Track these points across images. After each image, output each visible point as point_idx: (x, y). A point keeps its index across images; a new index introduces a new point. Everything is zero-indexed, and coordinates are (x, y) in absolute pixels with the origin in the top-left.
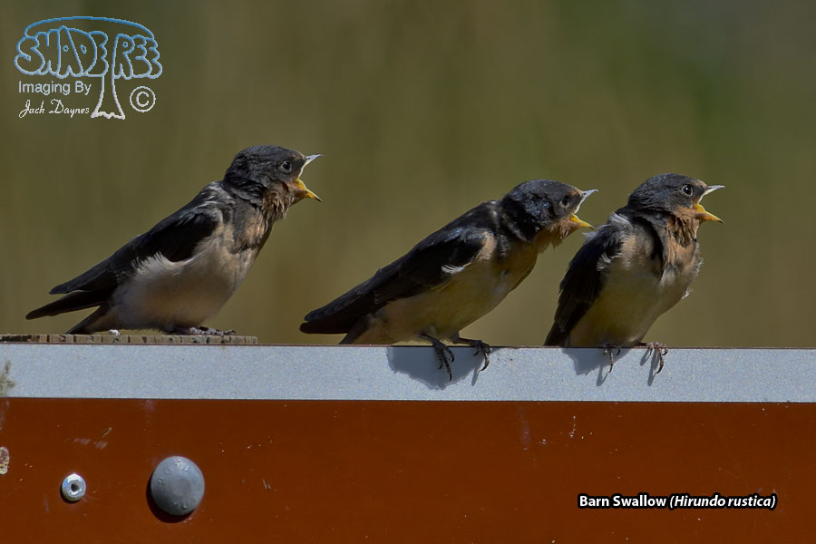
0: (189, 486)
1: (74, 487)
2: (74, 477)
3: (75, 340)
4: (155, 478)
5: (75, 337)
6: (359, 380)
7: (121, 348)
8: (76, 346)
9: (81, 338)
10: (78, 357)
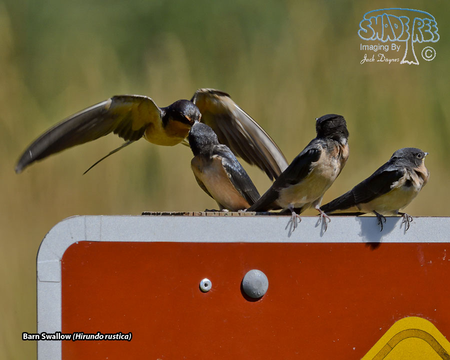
0: (261, 284)
1: (206, 285)
2: (206, 280)
3: (206, 215)
4: (244, 280)
5: (206, 213)
6: (342, 233)
7: (228, 218)
8: (207, 218)
9: (209, 214)
10: (208, 223)
